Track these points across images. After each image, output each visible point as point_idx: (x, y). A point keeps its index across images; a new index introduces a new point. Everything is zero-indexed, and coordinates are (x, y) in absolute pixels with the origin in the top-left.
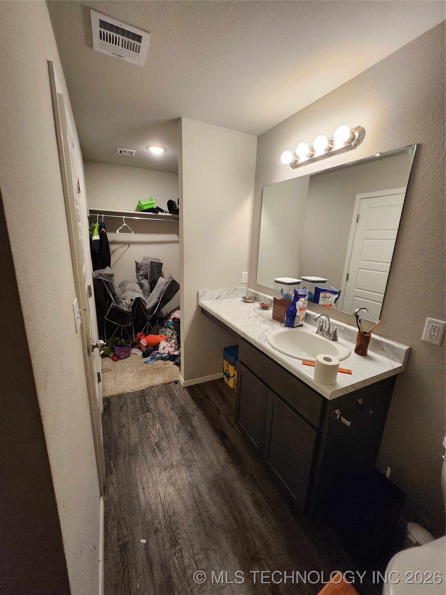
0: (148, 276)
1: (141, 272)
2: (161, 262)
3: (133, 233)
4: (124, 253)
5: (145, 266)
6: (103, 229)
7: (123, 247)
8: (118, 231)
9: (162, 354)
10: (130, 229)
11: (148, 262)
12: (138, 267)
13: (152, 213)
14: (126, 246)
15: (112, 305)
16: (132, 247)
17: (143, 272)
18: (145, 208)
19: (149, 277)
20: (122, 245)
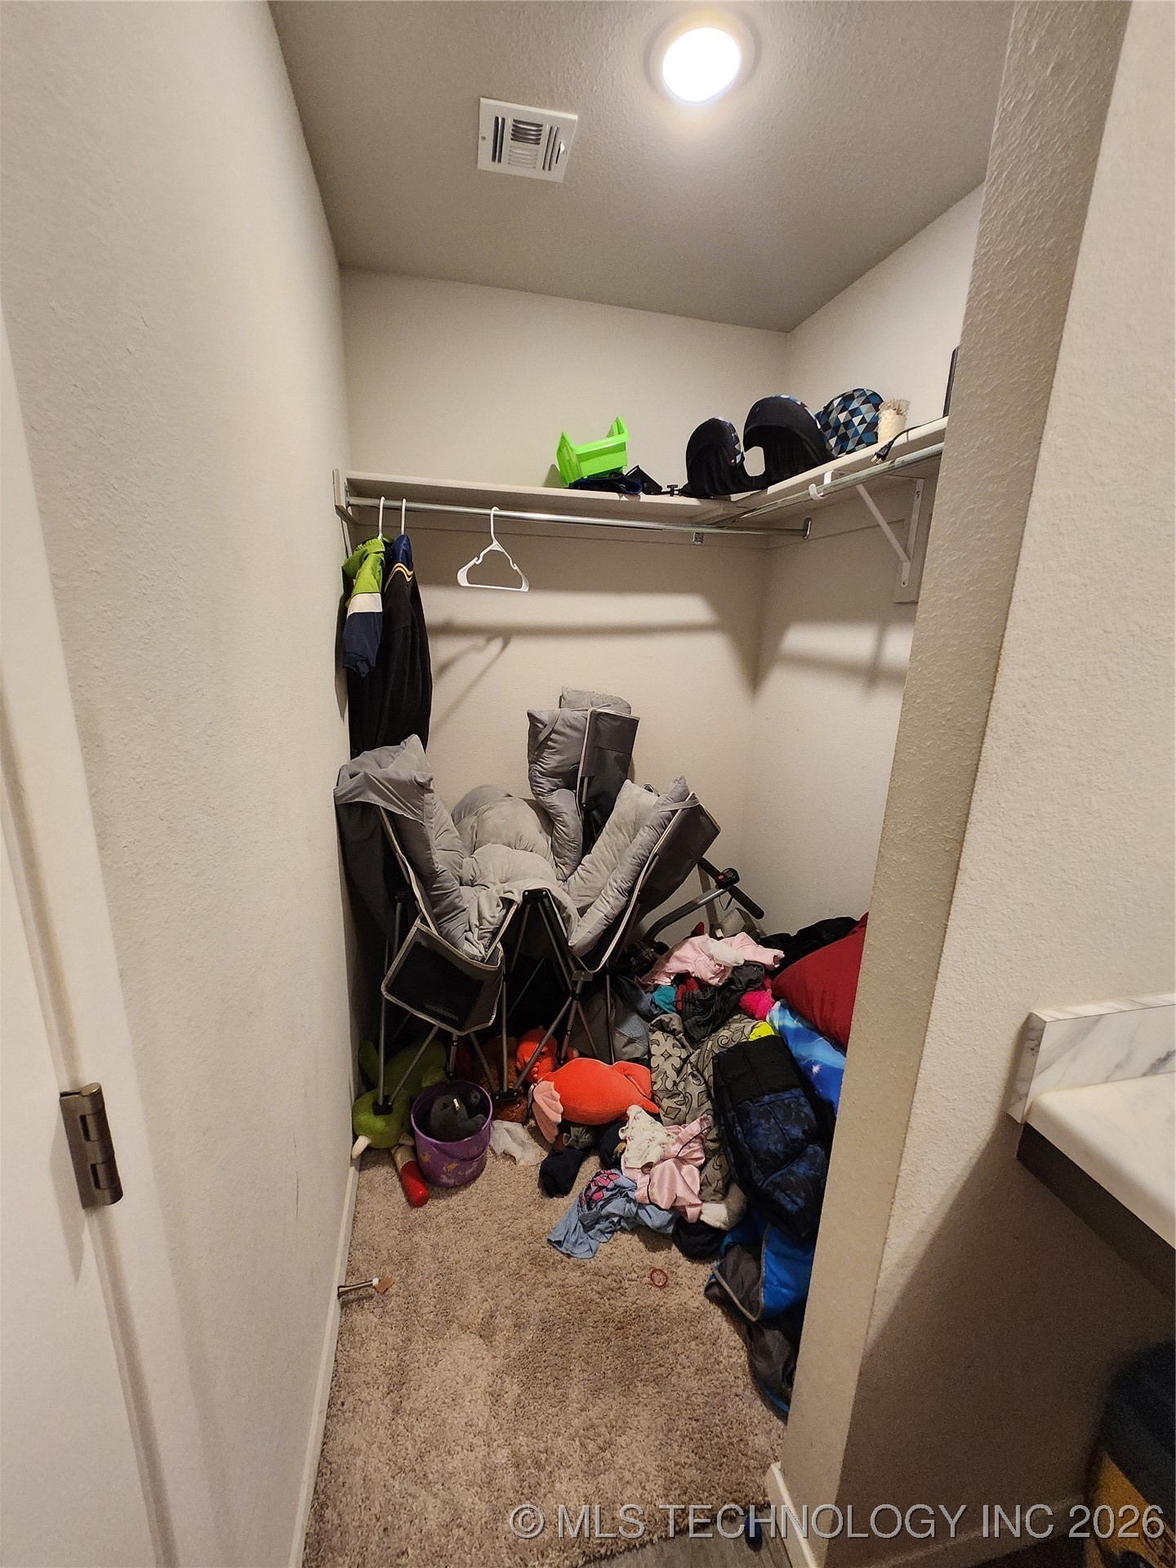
0: (579, 776)
1: (551, 761)
2: (634, 715)
3: (525, 588)
4: (483, 673)
5: (568, 731)
6: (400, 567)
7: (480, 649)
8: (462, 576)
9: (641, 1206)
10: (516, 568)
11: (579, 716)
12: (539, 737)
13: (614, 496)
14: (496, 645)
15: (413, 930)
16: (518, 647)
17: (558, 758)
18: (589, 469)
19: (582, 779)
20: (480, 641)
